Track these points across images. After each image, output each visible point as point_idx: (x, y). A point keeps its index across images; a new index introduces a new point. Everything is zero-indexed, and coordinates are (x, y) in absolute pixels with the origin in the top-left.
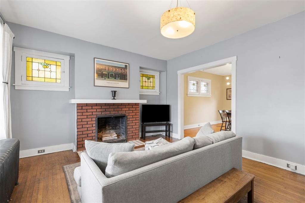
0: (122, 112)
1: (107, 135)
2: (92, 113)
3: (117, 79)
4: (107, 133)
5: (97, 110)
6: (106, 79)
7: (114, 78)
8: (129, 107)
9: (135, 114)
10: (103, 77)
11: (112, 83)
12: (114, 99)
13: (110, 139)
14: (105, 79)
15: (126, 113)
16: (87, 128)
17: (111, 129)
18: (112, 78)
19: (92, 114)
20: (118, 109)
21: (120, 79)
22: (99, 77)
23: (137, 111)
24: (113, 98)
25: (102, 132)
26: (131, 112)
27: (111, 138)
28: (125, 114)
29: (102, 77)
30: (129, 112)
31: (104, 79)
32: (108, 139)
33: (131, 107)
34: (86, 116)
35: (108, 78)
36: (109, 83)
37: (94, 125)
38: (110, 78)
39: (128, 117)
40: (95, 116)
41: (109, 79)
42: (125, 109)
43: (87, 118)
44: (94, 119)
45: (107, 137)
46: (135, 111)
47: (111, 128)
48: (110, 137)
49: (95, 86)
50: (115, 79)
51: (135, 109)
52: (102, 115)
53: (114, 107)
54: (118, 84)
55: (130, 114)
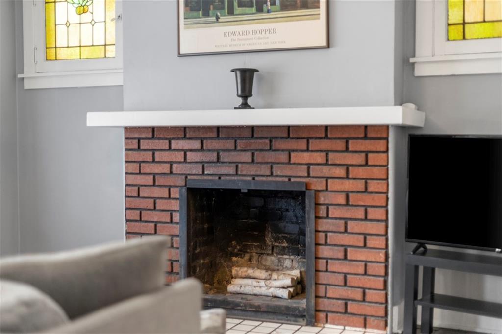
0: (288, 171)
1: (250, 272)
2: (171, 167)
3: (268, 11)
4: (268, 263)
5: (188, 154)
6: (222, 19)
7: (254, 10)
8: (325, 144)
9: (360, 186)
10: (211, 12)
11: (247, 33)
12: (245, 106)
13: (257, 291)
14: (218, 18)
15: (309, 176)
16: (153, 225)
17: (284, 247)
18: (247, 10)
19: (171, 173)
20: (271, 157)
21: (284, 7)
22: (195, 14)
23: (377, 172)
24: (240, 101)
25: (247, 257)
26: (341, 172)
27: (264, 291)
28: (307, 185)
29: (206, 14)
30: (326, 171)
31: (214, 19)
32: (248, 290)
33: (341, 145)
34: (152, 177)
35: (231, 12)
36: (234, 34)
37: (177, 217)
38: (238, 10)
39: (322, 200)
40: (181, 181)
41: (231, 18)
42: (306, 157)
43: (154, 185)
44: (175, 193)
45: (249, 281)
46: (362, 172)
47: (285, 245)
48: (262, 283)
49: (180, 55)
50: (260, 10)
51: (360, 159)
52: (206, 178)
53: (256, 144)
54: (274, 31)
55: (333, 185)
